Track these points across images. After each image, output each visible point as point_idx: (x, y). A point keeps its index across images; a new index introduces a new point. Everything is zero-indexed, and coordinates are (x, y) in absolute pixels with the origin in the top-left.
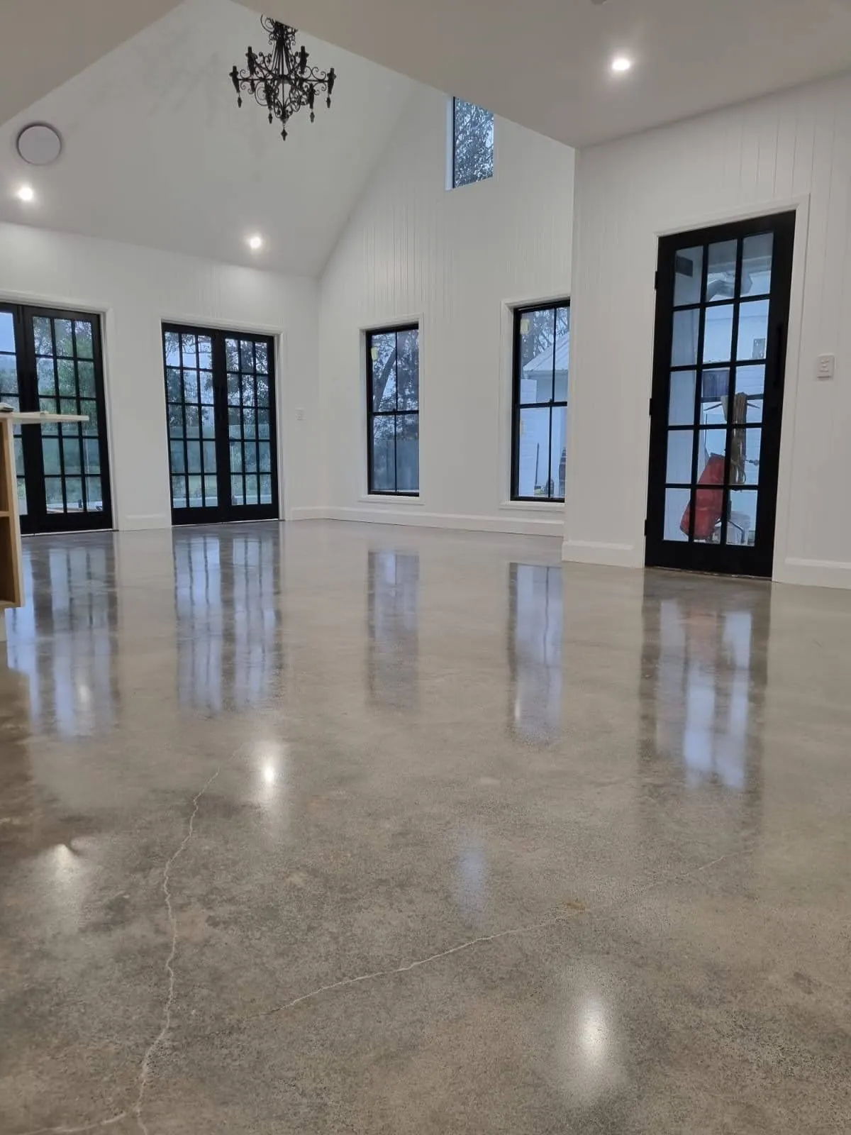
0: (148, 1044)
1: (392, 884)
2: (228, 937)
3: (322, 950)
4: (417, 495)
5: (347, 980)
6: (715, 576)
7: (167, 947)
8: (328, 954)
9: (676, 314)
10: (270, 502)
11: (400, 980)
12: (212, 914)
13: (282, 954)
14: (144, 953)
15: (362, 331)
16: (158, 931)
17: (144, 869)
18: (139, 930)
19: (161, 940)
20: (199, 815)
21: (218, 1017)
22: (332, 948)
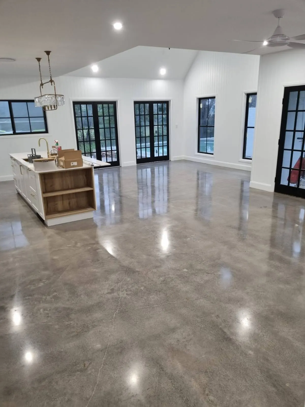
0: (115, 312)
1: (158, 291)
2: (129, 297)
3: (143, 301)
4: (213, 154)
5: (145, 307)
6: (295, 198)
7: (119, 298)
8: (143, 302)
9: (289, 113)
10: (166, 155)
11: (153, 308)
12: (127, 293)
13: (136, 301)
14: (116, 298)
15: (197, 98)
16: (118, 295)
17: (117, 283)
18: (115, 294)
19: (119, 296)
20: (128, 273)
21: (125, 310)
22: (145, 301)
